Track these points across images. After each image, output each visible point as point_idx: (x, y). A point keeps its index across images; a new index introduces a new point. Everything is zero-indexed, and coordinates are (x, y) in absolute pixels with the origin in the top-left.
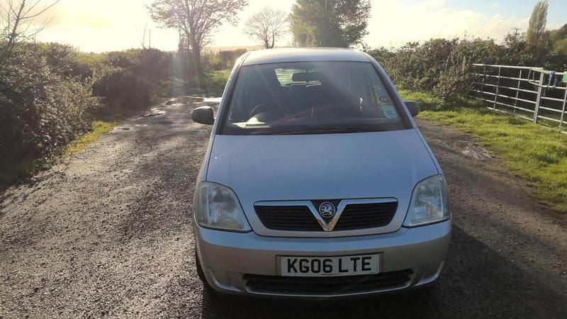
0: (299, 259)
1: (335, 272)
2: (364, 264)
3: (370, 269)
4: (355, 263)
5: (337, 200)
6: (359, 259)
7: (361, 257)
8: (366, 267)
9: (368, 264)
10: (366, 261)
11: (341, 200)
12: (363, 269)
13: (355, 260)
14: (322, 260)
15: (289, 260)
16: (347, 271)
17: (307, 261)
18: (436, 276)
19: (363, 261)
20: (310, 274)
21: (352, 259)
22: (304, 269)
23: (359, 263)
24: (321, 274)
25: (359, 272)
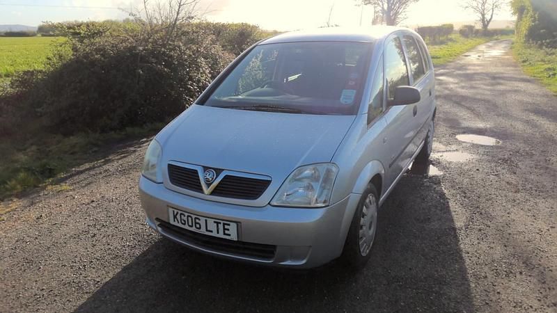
0: (180, 212)
1: (203, 231)
2: (224, 229)
3: (229, 235)
4: (218, 226)
5: (220, 169)
6: (220, 223)
7: (222, 222)
8: (226, 232)
9: (228, 230)
10: (226, 227)
11: (223, 170)
12: (225, 234)
13: (218, 223)
14: (194, 217)
15: (174, 212)
16: (212, 231)
17: (185, 216)
18: (304, 262)
19: (224, 227)
20: (186, 227)
21: (215, 222)
22: (183, 222)
23: (221, 226)
24: (193, 229)
25: (221, 235)
